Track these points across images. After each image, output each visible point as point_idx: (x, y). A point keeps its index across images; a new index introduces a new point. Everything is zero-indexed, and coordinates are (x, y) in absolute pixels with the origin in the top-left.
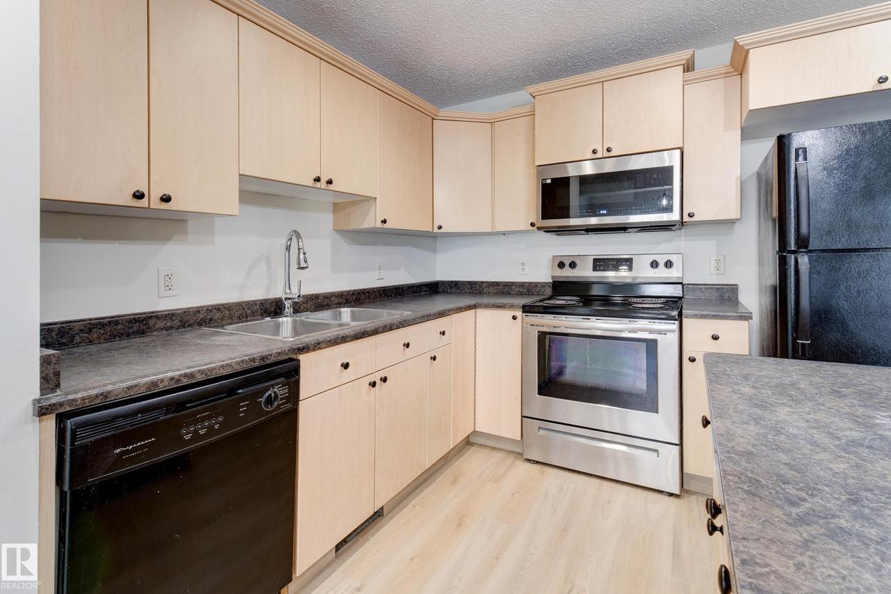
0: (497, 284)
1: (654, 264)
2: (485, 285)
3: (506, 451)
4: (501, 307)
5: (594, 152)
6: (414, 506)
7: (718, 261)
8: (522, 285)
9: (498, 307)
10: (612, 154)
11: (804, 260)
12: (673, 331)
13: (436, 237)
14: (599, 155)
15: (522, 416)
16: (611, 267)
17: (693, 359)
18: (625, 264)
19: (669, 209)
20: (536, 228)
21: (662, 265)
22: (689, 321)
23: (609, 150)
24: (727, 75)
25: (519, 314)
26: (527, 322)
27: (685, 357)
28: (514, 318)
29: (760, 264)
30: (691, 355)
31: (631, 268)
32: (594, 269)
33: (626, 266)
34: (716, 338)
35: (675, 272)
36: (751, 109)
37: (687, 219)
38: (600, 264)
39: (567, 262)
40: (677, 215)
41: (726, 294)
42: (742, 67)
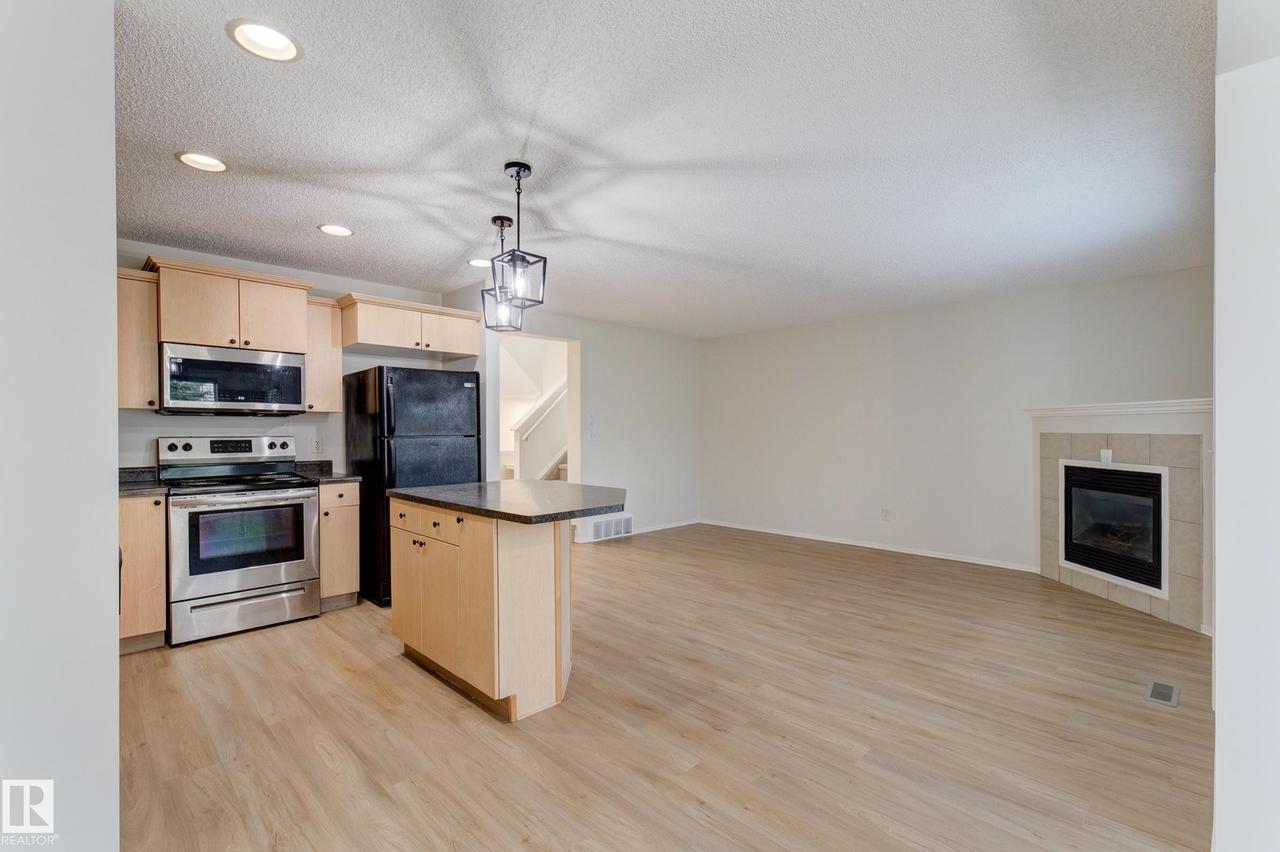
1: (272, 446)
3: (140, 653)
4: (137, 494)
5: (232, 341)
7: (318, 443)
9: (133, 494)
10: (248, 347)
11: (392, 442)
12: (314, 495)
14: (236, 345)
15: (168, 604)
16: (230, 449)
17: (326, 514)
18: (245, 446)
19: (298, 401)
20: (157, 407)
21: (278, 446)
22: (324, 486)
23: (246, 343)
24: (333, 306)
25: (162, 499)
26: (175, 505)
27: (322, 514)
28: (157, 503)
29: (348, 445)
30: (326, 511)
31: (250, 450)
32: (213, 451)
33: (246, 447)
34: (341, 496)
35: (289, 452)
36: (359, 341)
37: (307, 410)
38: (218, 446)
39: (180, 444)
40: (304, 406)
41: (324, 468)
42: (345, 306)
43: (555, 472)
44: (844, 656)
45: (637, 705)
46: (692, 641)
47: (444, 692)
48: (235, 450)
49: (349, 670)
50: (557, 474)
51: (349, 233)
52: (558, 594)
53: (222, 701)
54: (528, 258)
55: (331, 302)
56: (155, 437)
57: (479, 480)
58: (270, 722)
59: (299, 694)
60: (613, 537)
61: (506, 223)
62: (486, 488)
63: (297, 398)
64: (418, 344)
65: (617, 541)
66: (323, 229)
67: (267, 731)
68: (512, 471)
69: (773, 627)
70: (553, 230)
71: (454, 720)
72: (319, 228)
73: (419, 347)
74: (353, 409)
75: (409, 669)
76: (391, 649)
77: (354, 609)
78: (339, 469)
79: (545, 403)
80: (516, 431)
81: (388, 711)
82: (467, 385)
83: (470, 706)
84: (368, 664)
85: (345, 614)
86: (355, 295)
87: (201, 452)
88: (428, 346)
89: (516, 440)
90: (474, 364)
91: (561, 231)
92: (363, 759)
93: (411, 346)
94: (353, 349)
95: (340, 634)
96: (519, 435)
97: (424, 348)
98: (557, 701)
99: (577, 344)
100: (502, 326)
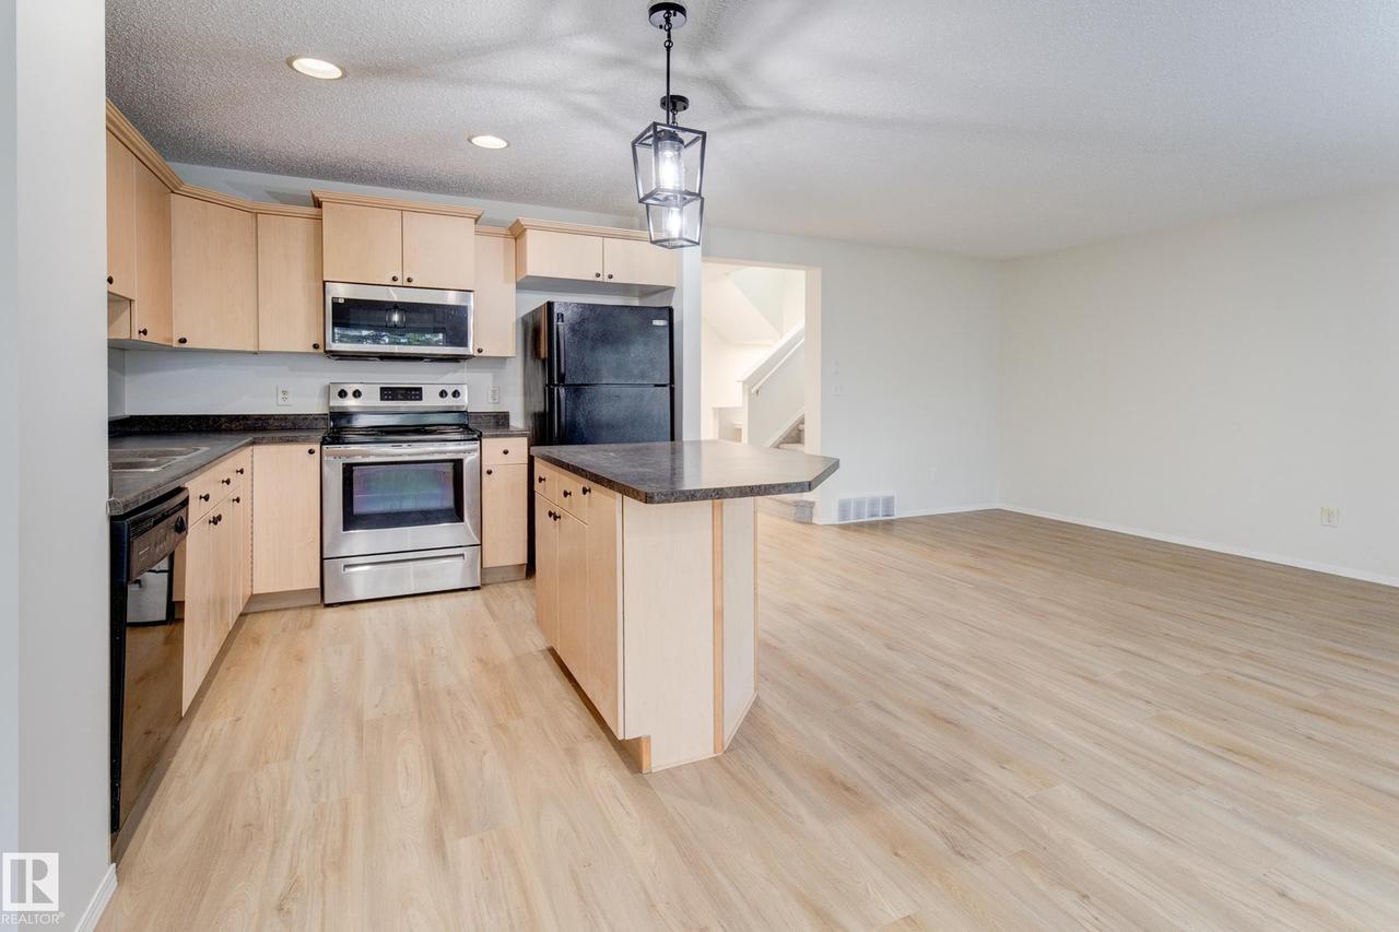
0: (245, 417)
1: (443, 394)
2: (223, 420)
3: (295, 608)
4: (292, 441)
5: (394, 279)
6: (228, 669)
7: (494, 392)
8: (284, 417)
9: (288, 441)
10: (411, 284)
11: (562, 391)
12: (475, 450)
13: (124, 350)
14: (398, 283)
15: (322, 559)
16: (400, 397)
17: (489, 472)
18: (414, 393)
19: (464, 343)
20: (321, 350)
21: (450, 394)
22: (488, 440)
23: (409, 280)
24: (506, 236)
25: (316, 447)
26: (328, 455)
27: (484, 471)
28: (311, 452)
29: (525, 394)
30: (489, 468)
31: (421, 399)
32: (382, 399)
33: (416, 395)
34: (506, 452)
35: (464, 401)
36: (529, 273)
37: (476, 354)
38: (388, 393)
39: (350, 390)
40: (471, 350)
41: (500, 421)
42: (517, 233)
43: (794, 434)
44: (1228, 756)
45: (832, 780)
46: (947, 686)
47: (575, 710)
48: (406, 398)
49: (481, 660)
50: (796, 436)
51: (505, 144)
52: (718, 603)
53: (337, 679)
54: (681, 135)
55: (504, 231)
56: (327, 383)
57: (672, 439)
58: (370, 714)
59: (414, 682)
60: (866, 519)
61: (680, 104)
62: (681, 451)
63: (461, 340)
64: (598, 275)
65: (873, 526)
66: (474, 141)
67: (359, 728)
68: (740, 430)
69: (1091, 681)
70: (750, 108)
71: (572, 753)
72: (469, 140)
73: (600, 279)
74: (529, 353)
75: (546, 668)
76: (536, 642)
77: (520, 584)
78: (517, 421)
79: (782, 348)
80: (744, 382)
81: (499, 726)
82: (657, 323)
83: (599, 738)
84: (506, 656)
85: (508, 589)
86: (524, 221)
87: (372, 398)
88: (611, 277)
89: (744, 392)
90: (670, 297)
91: (760, 109)
92: (442, 791)
93: (592, 278)
94: (526, 284)
95: (492, 613)
96: (747, 387)
97: (607, 280)
98: (715, 752)
99: (817, 273)
100: (674, 240)
